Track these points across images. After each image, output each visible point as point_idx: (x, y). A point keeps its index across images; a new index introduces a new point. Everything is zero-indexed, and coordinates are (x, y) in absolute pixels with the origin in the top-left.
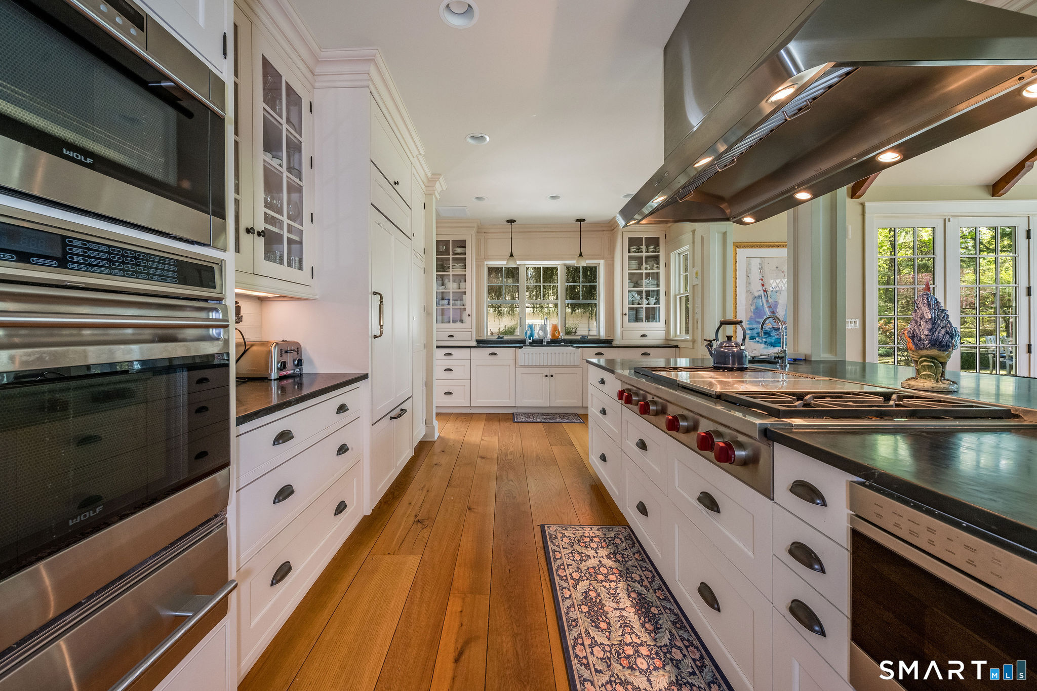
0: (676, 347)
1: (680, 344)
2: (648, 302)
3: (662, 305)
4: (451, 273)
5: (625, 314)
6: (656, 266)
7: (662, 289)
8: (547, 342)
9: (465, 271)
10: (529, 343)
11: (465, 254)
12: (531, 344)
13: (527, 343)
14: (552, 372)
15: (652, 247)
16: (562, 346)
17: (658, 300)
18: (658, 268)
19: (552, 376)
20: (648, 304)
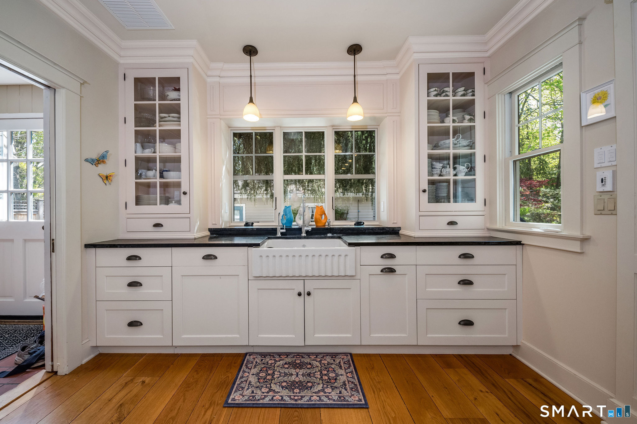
0: (518, 243)
1: (525, 240)
2: (455, 172)
3: (480, 176)
4: (157, 128)
5: (424, 191)
6: (468, 117)
7: (479, 152)
8: (307, 232)
9: (180, 125)
10: (282, 233)
11: (179, 100)
12: (284, 236)
13: (279, 235)
14: (310, 286)
15: (463, 89)
16: (330, 238)
17: (471, 170)
18: (472, 120)
19: (309, 294)
20: (455, 175)
